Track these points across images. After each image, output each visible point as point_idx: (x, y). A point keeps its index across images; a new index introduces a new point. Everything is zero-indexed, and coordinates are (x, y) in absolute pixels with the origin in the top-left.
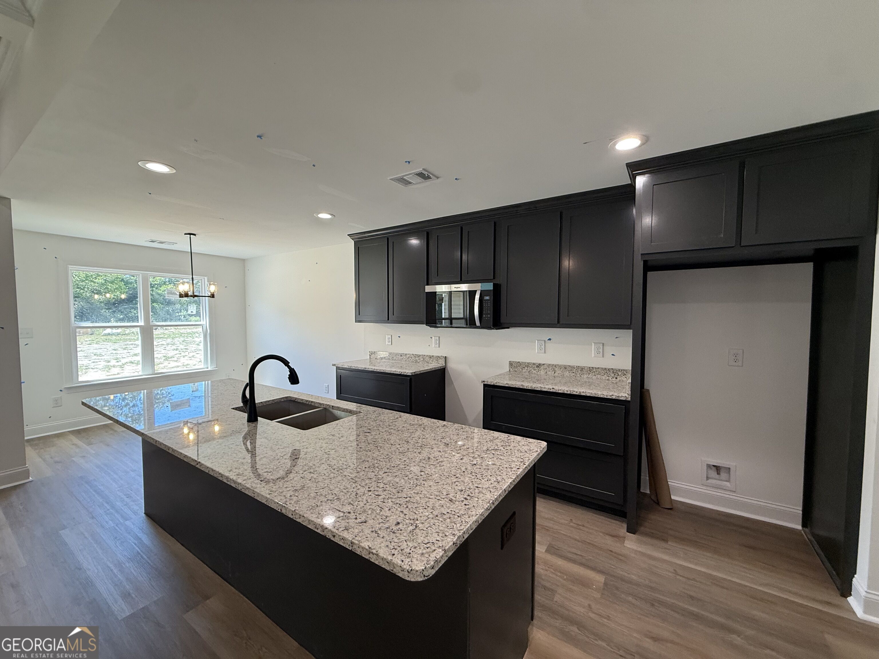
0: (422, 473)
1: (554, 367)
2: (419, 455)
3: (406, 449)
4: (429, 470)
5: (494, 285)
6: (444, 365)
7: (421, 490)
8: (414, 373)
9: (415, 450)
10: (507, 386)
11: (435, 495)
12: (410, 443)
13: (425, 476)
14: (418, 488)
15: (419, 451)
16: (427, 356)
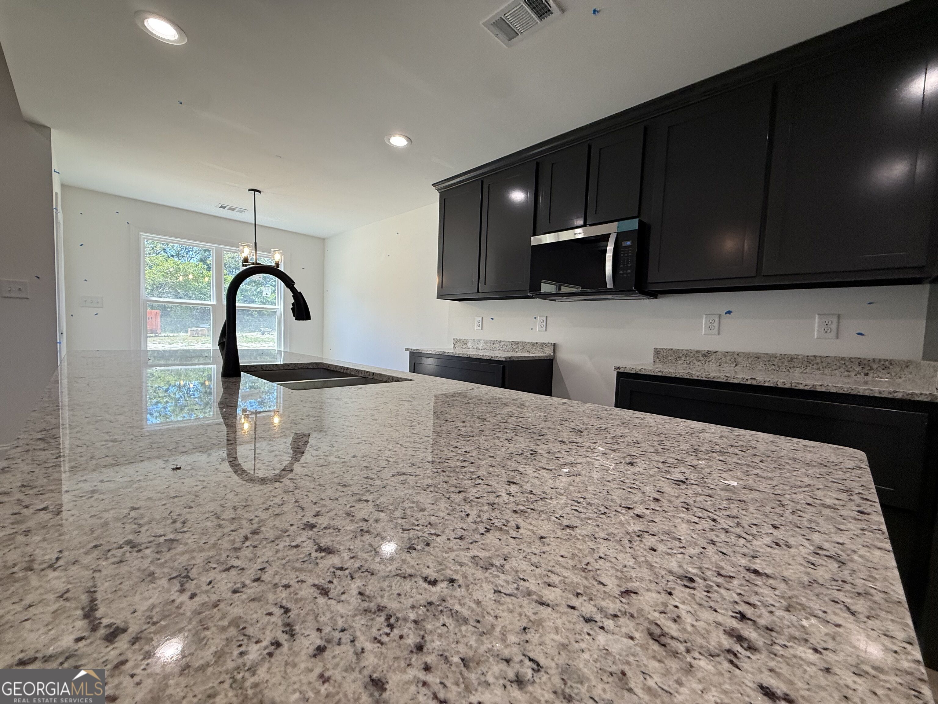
0: (513, 489)
1: (736, 356)
2: (508, 444)
3: (477, 431)
4: (536, 481)
5: (640, 222)
6: (552, 354)
7: (506, 550)
8: (510, 358)
9: (499, 435)
10: (660, 374)
11: (566, 586)
12: (489, 421)
13: (521, 498)
14: (492, 538)
15: (509, 436)
16: (529, 343)
